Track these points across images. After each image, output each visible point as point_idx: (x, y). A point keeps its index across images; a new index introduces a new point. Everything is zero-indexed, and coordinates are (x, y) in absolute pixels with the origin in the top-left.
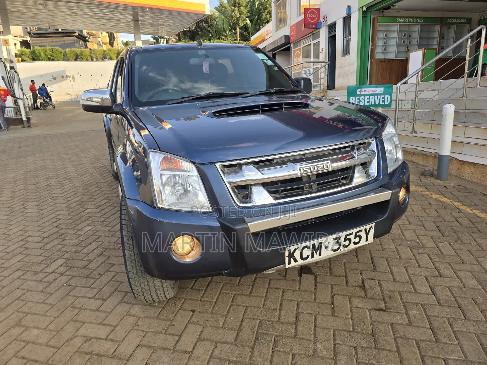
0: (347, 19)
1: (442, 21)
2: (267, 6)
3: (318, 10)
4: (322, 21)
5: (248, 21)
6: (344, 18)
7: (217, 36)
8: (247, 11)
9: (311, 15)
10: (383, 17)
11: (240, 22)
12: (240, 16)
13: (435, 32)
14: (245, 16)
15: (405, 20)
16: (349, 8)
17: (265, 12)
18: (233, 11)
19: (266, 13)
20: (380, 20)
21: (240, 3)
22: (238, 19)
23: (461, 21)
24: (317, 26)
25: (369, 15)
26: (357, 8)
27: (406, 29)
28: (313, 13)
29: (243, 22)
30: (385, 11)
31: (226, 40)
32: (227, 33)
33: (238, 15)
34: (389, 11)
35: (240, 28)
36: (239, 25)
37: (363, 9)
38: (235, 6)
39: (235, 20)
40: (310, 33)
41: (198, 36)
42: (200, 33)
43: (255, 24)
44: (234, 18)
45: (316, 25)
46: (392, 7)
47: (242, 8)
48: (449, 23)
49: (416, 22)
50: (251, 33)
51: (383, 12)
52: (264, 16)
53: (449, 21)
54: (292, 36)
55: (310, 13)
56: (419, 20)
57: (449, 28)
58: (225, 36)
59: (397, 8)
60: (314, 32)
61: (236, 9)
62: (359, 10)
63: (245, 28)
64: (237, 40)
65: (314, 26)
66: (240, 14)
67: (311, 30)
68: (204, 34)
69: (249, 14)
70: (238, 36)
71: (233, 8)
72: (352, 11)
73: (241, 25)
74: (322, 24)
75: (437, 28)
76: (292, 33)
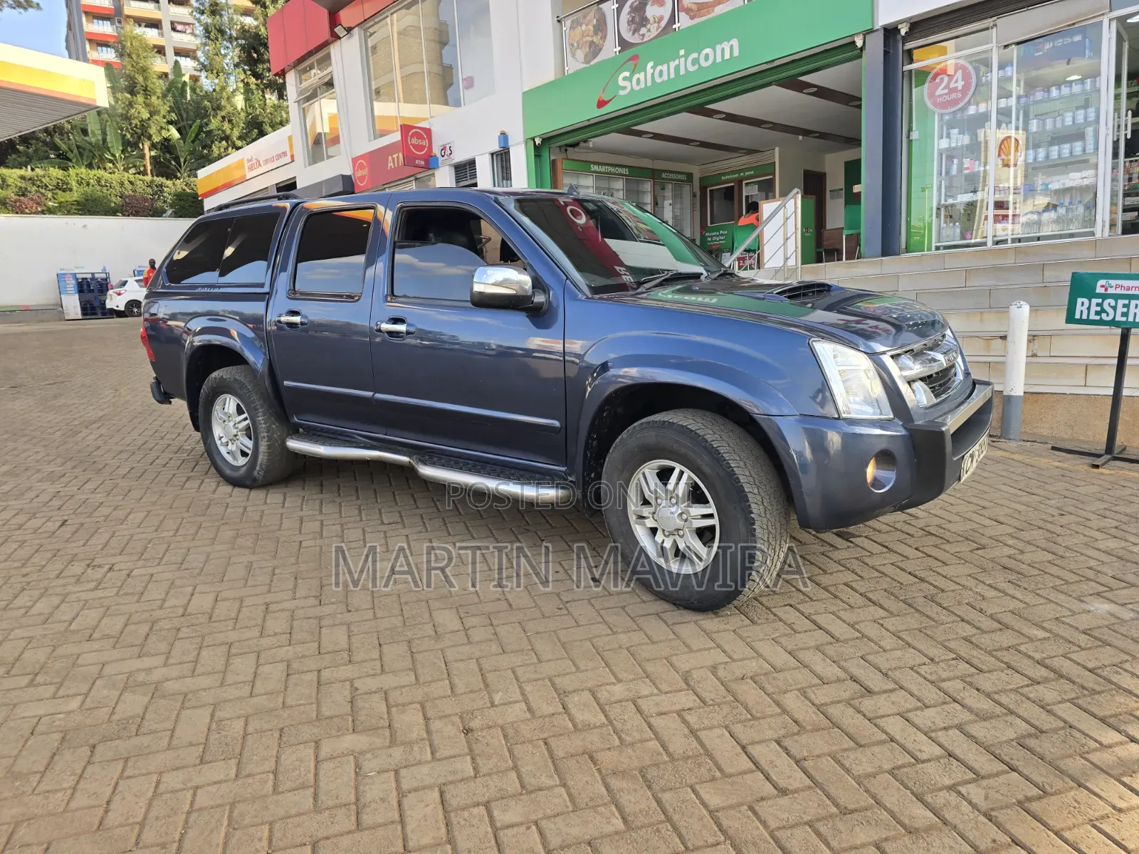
0: (502, 158)
1: (654, 174)
2: (223, 103)
3: (428, 132)
4: (438, 155)
5: (174, 133)
6: (492, 154)
7: (82, 159)
8: (168, 109)
9: (415, 141)
10: (567, 159)
11: (153, 130)
12: (149, 119)
13: (644, 192)
14: (165, 120)
15: (603, 169)
16: (504, 136)
17: (217, 114)
18: (131, 105)
19: (219, 118)
20: (566, 164)
21: (147, 86)
22: (144, 126)
23: (680, 177)
24: (430, 163)
25: (545, 154)
26: (521, 138)
27: (604, 184)
28: (419, 136)
29: (159, 132)
30: (568, 148)
31: (114, 173)
32: (114, 155)
33: (145, 115)
34: (576, 149)
35: (153, 146)
36: (150, 137)
37: (535, 142)
38: (132, 93)
39: (136, 126)
40: (409, 177)
41: (14, 156)
42: (21, 148)
43: (193, 142)
44: (134, 122)
45: (427, 161)
46: (582, 144)
47: (154, 99)
48: (664, 179)
49: (618, 175)
50: (182, 160)
51: (566, 150)
52: (214, 123)
53: (664, 175)
54: (362, 179)
55: (412, 136)
56: (620, 170)
57: (663, 189)
58: (111, 161)
59: (591, 146)
60: (418, 176)
61: (140, 98)
62: (526, 143)
63: (166, 145)
64: (147, 174)
65: (423, 163)
66: (152, 114)
67: (414, 170)
68: (36, 151)
69: (173, 115)
70: (148, 164)
71: (129, 96)
72: (510, 143)
73: (156, 139)
74: (440, 162)
75: (648, 186)
76: (359, 174)
